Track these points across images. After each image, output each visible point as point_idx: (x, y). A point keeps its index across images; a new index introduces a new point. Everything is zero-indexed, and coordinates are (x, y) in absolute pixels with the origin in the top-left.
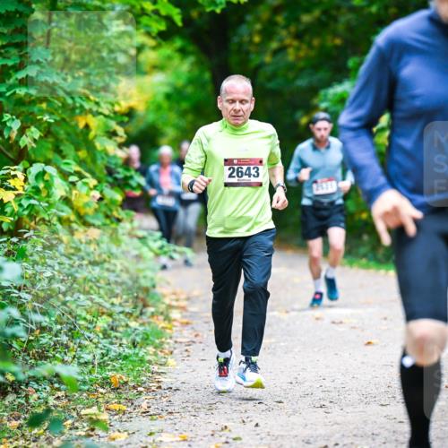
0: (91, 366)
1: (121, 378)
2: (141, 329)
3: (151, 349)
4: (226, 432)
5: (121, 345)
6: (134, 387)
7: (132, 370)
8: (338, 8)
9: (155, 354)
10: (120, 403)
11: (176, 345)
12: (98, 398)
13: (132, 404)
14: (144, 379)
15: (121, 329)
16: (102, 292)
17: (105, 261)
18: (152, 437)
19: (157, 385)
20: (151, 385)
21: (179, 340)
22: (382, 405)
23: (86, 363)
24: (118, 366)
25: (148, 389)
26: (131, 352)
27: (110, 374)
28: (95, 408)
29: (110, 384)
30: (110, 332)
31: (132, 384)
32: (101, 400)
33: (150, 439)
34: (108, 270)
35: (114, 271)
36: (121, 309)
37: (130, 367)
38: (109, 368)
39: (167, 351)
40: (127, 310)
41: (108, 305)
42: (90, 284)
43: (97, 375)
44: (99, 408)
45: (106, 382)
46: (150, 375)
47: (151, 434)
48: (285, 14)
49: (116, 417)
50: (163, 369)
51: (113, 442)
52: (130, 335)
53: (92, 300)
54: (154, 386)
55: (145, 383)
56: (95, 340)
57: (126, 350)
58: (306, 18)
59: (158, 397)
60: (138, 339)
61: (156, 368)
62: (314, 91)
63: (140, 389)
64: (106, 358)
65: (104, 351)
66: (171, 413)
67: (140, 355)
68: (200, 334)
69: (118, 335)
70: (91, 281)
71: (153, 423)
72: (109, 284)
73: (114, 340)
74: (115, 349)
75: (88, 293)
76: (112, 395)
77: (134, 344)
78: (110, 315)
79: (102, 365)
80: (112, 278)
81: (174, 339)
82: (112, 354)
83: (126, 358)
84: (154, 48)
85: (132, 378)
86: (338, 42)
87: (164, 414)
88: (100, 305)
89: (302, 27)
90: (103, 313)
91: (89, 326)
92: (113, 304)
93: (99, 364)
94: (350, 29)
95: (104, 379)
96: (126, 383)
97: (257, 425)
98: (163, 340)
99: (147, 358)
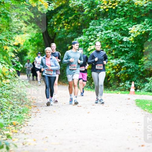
0: (7, 119)
1: (16, 123)
2: (22, 108)
3: (25, 114)
4: (47, 138)
5: (16, 113)
6: (20, 125)
7: (19, 120)
8: (80, 15)
9: (26, 116)
10: (16, 130)
11: (32, 113)
12: (9, 128)
13: (19, 130)
14: (23, 123)
15: (16, 108)
16: (11, 97)
17: (11, 89)
18: (25, 140)
19: (27, 125)
20: (25, 124)
21: (33, 111)
22: (93, 130)
23: (6, 118)
24: (15, 119)
25: (24, 126)
26: (19, 115)
27: (13, 121)
28: (8, 131)
29: (13, 124)
30: (13, 109)
31: (19, 124)
32: (10, 129)
33: (25, 141)
34: (12, 91)
35: (14, 91)
36: (16, 102)
37: (19, 119)
38: (13, 120)
39: (29, 115)
40: (18, 103)
41: (12, 101)
42: (7, 95)
43: (9, 122)
44: (10, 131)
45: (12, 124)
46: (25, 122)
47: (25, 139)
48: (64, 16)
49: (15, 134)
50: (28, 120)
51: (14, 142)
52: (19, 110)
53: (8, 100)
54: (26, 125)
55: (23, 124)
56: (9, 112)
57: (18, 114)
58: (70, 18)
59: (27, 128)
60: (21, 111)
61: (26, 120)
62: (73, 39)
63: (22, 126)
64: (12, 117)
65: (11, 115)
66: (31, 133)
67: (22, 116)
68: (39, 110)
69: (15, 110)
70: (8, 94)
71: (26, 136)
72: (13, 95)
73: (14, 112)
74: (14, 114)
75: (7, 98)
76: (14, 128)
77: (20, 113)
78: (13, 104)
79: (11, 119)
80: (14, 93)
81: (32, 111)
82: (13, 116)
83: (17, 117)
84: (26, 27)
85: (19, 123)
86: (79, 24)
87: (29, 133)
88: (10, 101)
89: (69, 20)
90: (11, 104)
91: (7, 107)
92: (14, 101)
93: (10, 119)
94: (83, 21)
95: (11, 123)
96: (18, 124)
97: (56, 136)
98: (29, 111)
99: (24, 117)
